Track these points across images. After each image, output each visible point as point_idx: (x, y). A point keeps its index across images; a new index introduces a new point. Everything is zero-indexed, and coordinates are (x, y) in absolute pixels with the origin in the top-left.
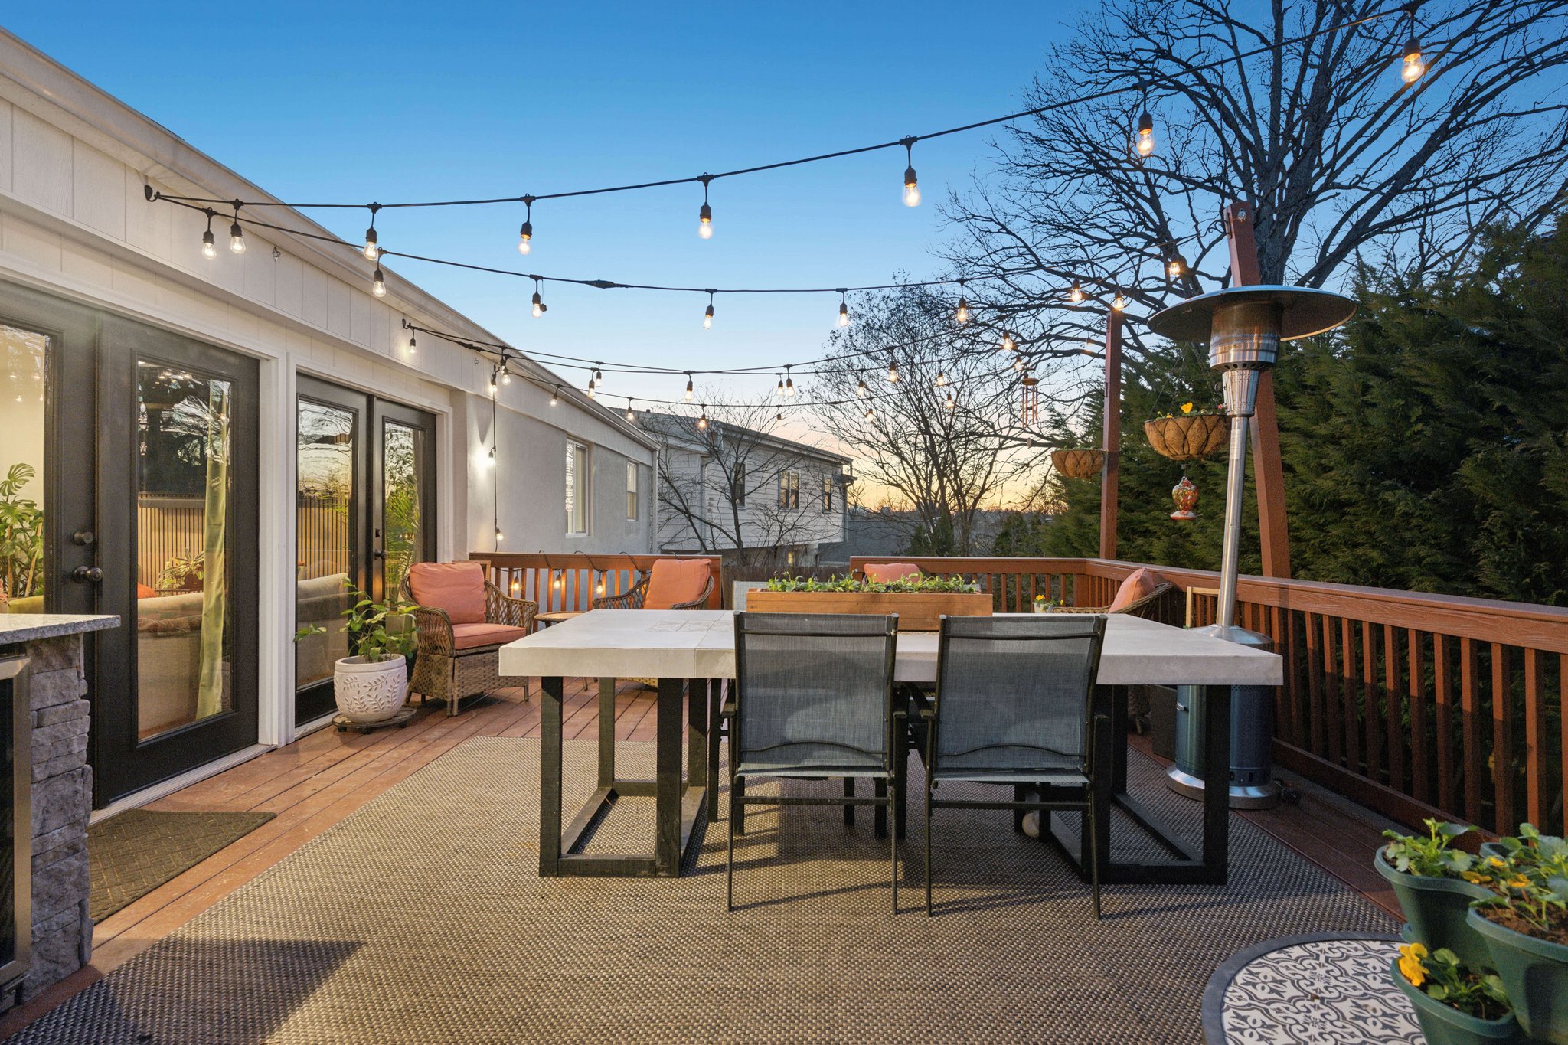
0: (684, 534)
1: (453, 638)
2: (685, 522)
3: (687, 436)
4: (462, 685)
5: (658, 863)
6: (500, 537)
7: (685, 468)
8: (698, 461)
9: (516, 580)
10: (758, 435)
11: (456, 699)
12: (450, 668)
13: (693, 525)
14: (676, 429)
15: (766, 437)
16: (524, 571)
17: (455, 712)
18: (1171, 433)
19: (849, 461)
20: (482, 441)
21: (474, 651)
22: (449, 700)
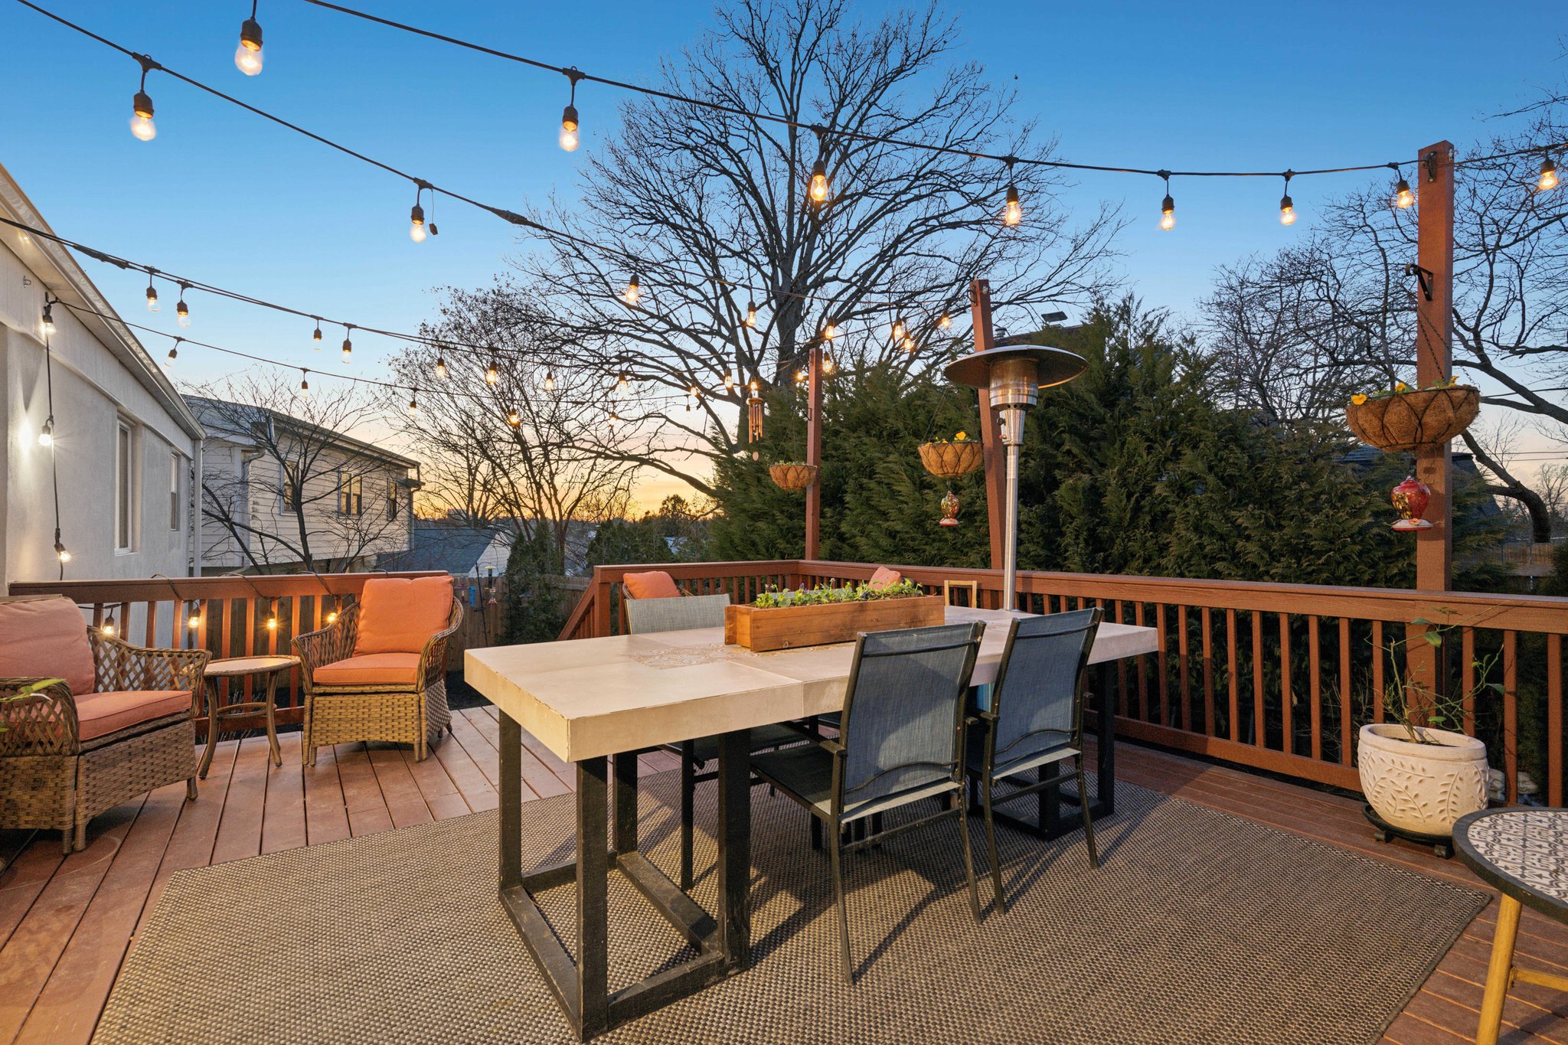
0: (223, 547)
1: (77, 722)
2: (226, 532)
3: (231, 427)
4: (93, 796)
5: (728, 961)
6: (65, 557)
7: (224, 464)
8: (238, 456)
9: (110, 621)
10: (329, 434)
11: (82, 823)
12: (70, 772)
13: (235, 535)
14: (211, 416)
15: (340, 437)
16: (125, 607)
17: (80, 843)
18: (949, 456)
19: (416, 465)
20: (27, 407)
21: (111, 739)
22: (68, 827)
